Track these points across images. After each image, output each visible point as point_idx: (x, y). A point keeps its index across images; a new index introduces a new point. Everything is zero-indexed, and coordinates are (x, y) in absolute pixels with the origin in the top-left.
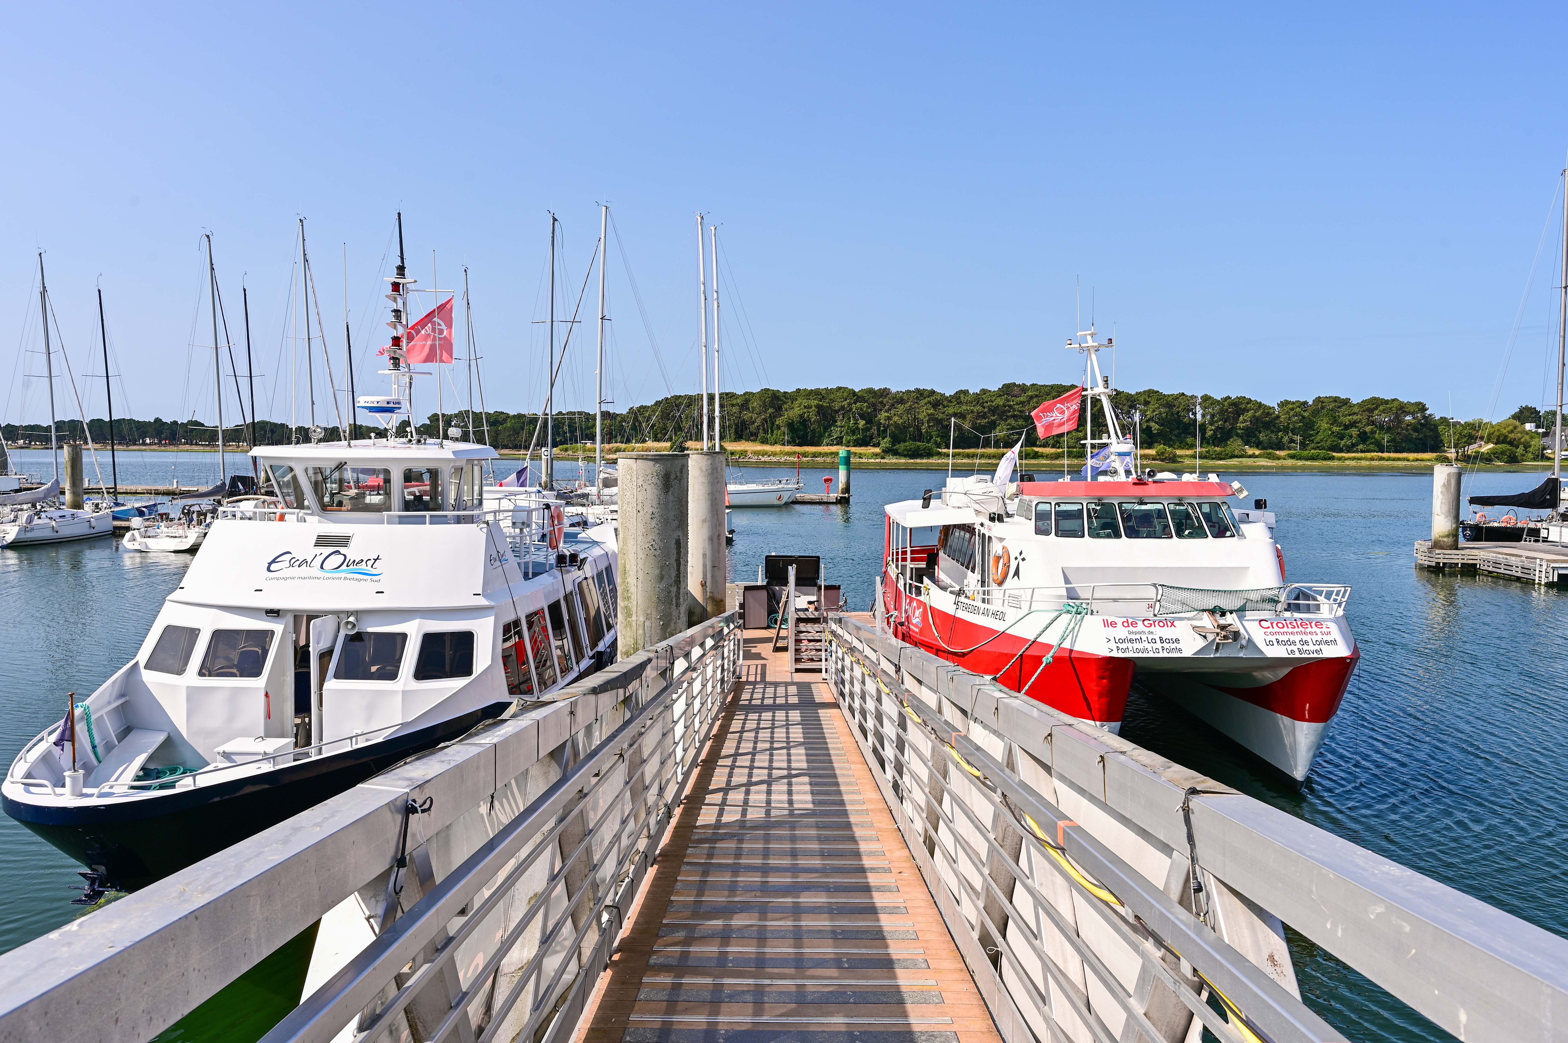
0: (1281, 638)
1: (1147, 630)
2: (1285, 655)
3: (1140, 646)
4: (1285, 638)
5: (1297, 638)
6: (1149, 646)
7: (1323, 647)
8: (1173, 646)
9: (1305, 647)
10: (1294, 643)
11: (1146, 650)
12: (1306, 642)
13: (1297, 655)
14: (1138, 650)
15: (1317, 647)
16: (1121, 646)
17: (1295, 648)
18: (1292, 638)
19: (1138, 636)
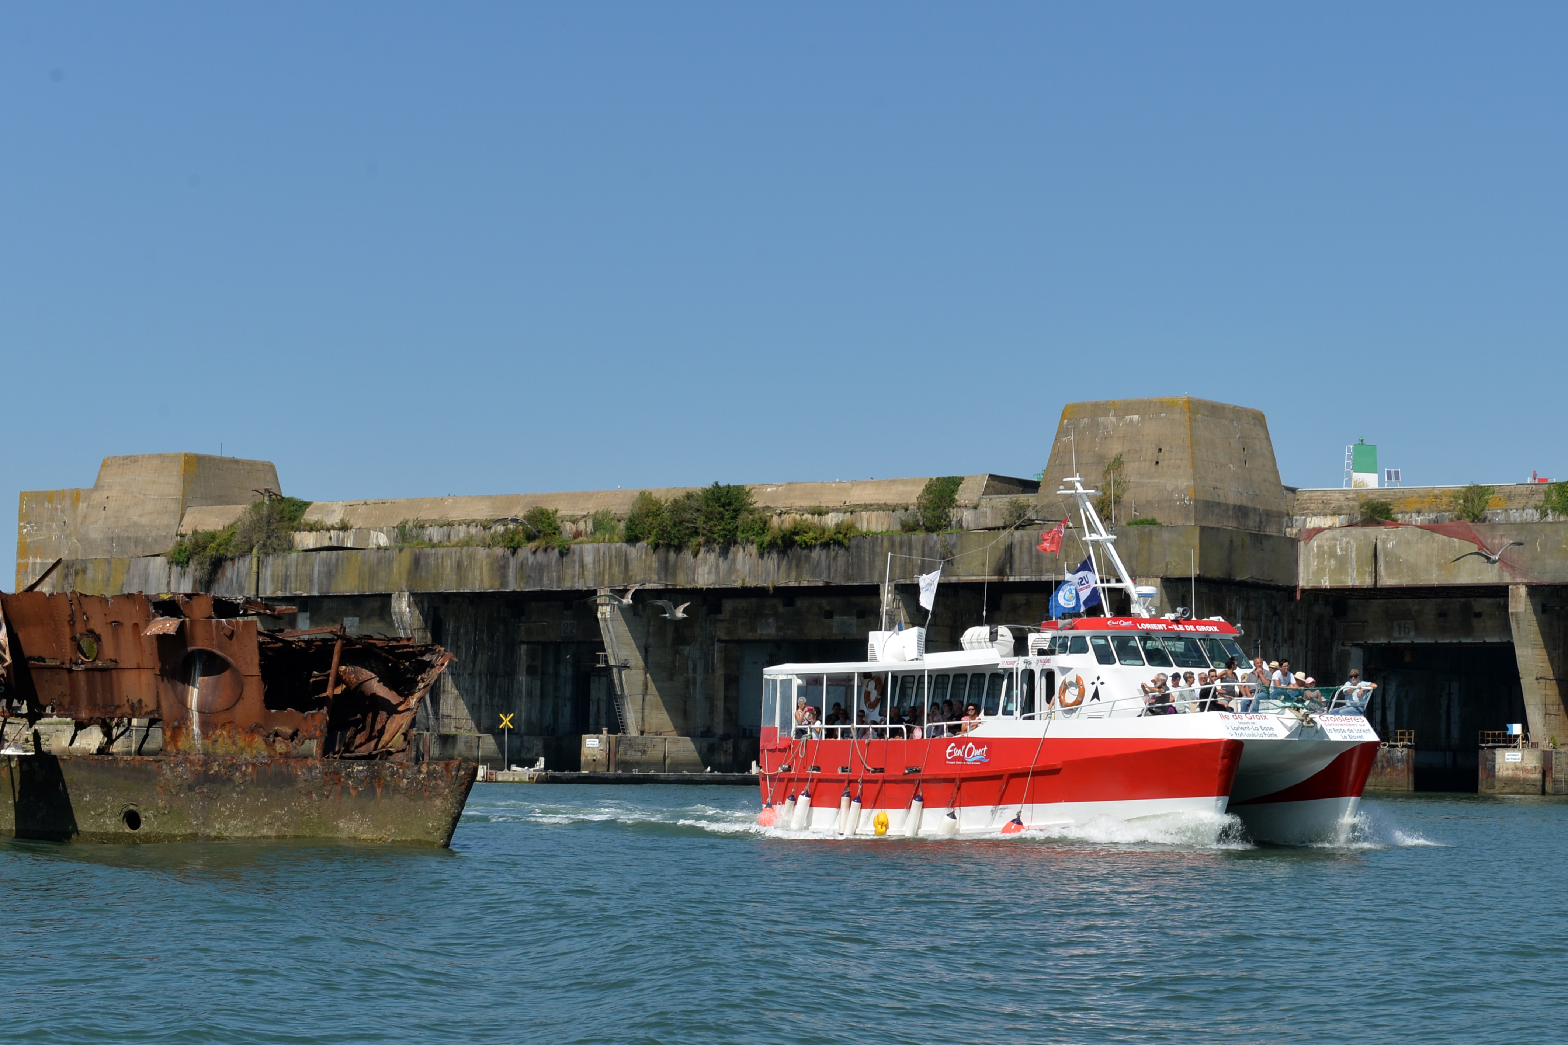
0: (1336, 728)
1: (1250, 721)
2: (1341, 739)
3: (1250, 732)
4: (1338, 728)
5: (1345, 728)
6: (1255, 732)
7: (1363, 734)
8: (1271, 732)
9: (1352, 734)
10: (1344, 731)
11: (1254, 735)
12: (1352, 731)
13: (1349, 739)
14: (1248, 735)
15: (1359, 734)
16: (1238, 732)
17: (1346, 735)
18: (1343, 728)
19: (1246, 726)
